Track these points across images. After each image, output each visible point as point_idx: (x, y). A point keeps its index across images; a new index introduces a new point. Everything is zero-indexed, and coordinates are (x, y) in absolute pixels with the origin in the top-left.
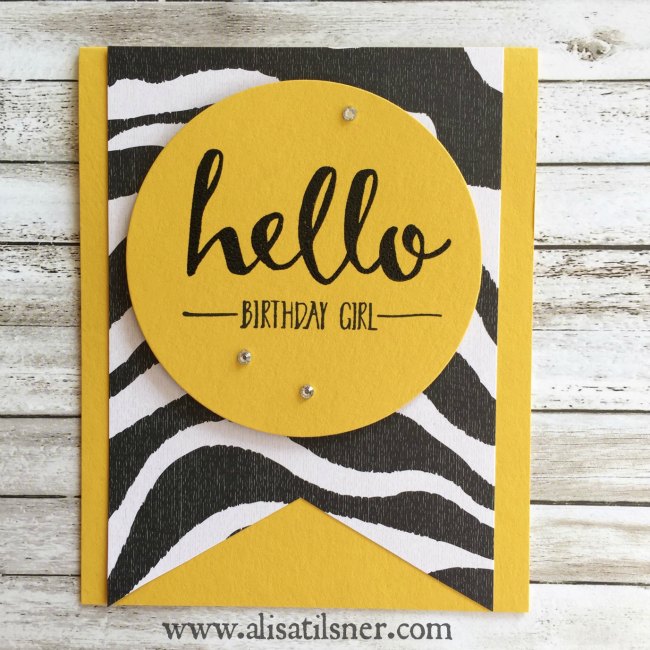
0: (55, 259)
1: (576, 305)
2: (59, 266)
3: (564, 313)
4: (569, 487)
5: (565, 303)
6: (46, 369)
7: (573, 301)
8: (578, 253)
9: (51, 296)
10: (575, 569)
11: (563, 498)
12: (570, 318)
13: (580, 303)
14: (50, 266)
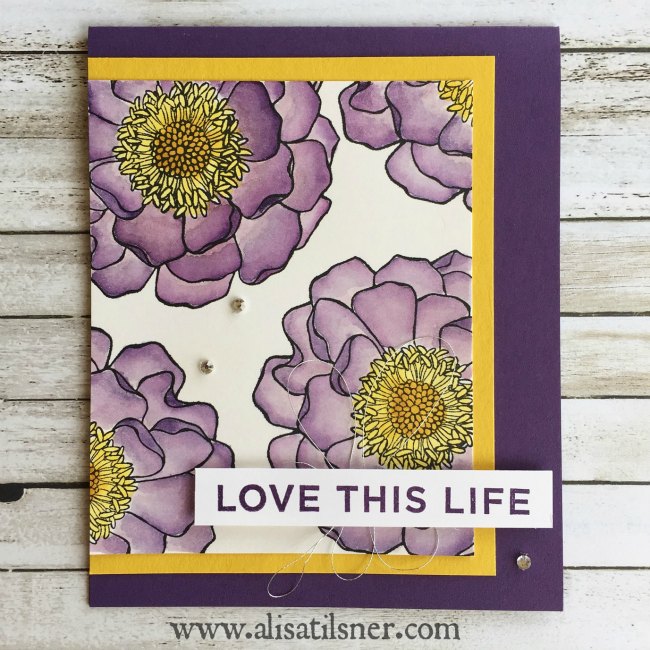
0: (60, 68)
1: (600, 110)
2: (63, 75)
3: (588, 117)
4: (596, 297)
5: (588, 108)
6: (51, 183)
7: (596, 106)
8: (600, 56)
9: (55, 106)
10: (602, 383)
11: (590, 310)
12: (595, 123)
13: (604, 107)
14: (54, 76)
